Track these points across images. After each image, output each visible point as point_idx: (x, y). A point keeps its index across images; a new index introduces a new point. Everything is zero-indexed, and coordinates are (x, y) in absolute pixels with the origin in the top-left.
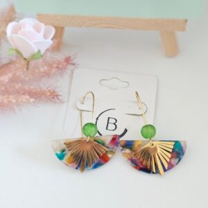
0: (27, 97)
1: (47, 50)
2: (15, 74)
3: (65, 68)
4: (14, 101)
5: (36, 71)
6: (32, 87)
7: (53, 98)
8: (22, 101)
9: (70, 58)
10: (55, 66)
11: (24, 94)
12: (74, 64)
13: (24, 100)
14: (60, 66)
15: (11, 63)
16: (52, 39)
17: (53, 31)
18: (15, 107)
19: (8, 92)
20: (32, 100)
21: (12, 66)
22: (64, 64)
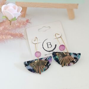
0: (10, 36)
1: (19, 17)
2: (5, 27)
3: (26, 24)
4: (4, 38)
5: (14, 25)
6: (12, 32)
7: (21, 37)
8: (8, 38)
9: (28, 20)
10: (22, 23)
11: (9, 35)
12: (30, 23)
13: (9, 38)
14: (24, 23)
15: (3, 22)
16: (21, 12)
17: (21, 9)
18: (5, 40)
19: (2, 34)
20: (12, 38)
21: (4, 23)
22: (26, 22)
